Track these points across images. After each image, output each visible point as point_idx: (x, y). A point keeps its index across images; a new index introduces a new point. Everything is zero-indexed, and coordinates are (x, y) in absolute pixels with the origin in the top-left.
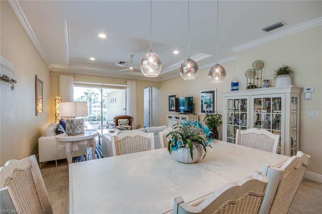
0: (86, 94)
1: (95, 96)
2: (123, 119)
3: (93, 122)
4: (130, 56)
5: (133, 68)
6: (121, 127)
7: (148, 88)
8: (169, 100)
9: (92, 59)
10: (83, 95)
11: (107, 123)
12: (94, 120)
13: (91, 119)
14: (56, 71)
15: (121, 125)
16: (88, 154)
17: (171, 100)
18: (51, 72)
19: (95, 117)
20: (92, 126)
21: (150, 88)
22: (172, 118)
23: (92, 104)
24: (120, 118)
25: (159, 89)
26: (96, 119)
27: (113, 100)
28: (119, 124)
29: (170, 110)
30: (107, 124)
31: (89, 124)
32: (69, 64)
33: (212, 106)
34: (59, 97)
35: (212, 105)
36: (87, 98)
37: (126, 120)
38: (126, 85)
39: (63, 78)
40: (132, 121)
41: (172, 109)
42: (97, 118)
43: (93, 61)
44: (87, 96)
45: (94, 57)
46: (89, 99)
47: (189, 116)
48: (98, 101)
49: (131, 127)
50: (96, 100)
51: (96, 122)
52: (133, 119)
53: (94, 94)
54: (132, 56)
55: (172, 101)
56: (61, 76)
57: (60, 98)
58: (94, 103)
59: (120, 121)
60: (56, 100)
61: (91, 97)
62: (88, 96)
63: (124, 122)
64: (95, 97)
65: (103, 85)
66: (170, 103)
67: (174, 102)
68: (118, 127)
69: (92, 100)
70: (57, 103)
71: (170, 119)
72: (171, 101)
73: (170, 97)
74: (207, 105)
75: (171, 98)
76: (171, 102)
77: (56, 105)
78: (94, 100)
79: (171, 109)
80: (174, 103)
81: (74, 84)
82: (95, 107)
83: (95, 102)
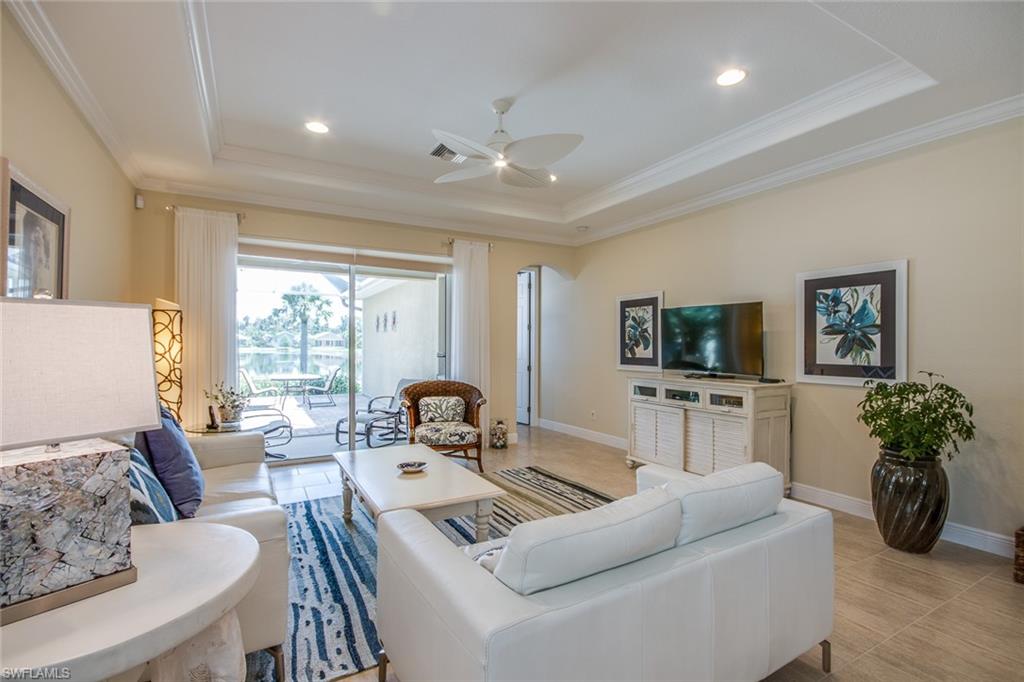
0: (290, 302)
1: (320, 308)
2: (437, 395)
3: (315, 399)
4: (495, 103)
5: (510, 165)
6: (437, 430)
7: (526, 275)
8: (624, 318)
9: (317, 127)
10: (281, 304)
11: (370, 406)
12: (316, 390)
13: (308, 387)
14: (160, 188)
15: (432, 420)
16: (295, 606)
17: (634, 319)
18: (137, 193)
19: (320, 383)
20: (310, 416)
21: (533, 274)
22: (654, 395)
23: (310, 336)
24: (429, 394)
25: (575, 276)
26: (326, 389)
27: (386, 320)
28: (423, 419)
29: (624, 361)
30: (370, 412)
31: (299, 406)
32: (214, 157)
33: (878, 344)
34: (173, 301)
35: (877, 338)
36: (295, 315)
37: (453, 400)
38: (450, 255)
39: (190, 221)
40: (479, 406)
41: (637, 356)
42: (328, 384)
43: (323, 139)
44: (295, 310)
45: (325, 118)
46: (299, 320)
47: (755, 389)
48: (327, 326)
49: (477, 430)
50: (322, 323)
51: (324, 399)
52: (481, 396)
53: (318, 303)
54: (505, 105)
55: (639, 322)
56: (180, 214)
57: (176, 306)
58: (315, 333)
59: (427, 405)
60: (157, 314)
61: (307, 313)
62: (298, 308)
63: (447, 408)
64: (319, 312)
65: (358, 256)
66: (628, 330)
67: (649, 326)
68: (421, 430)
69: (310, 324)
70: (159, 328)
71: (645, 398)
72: (630, 322)
73: (625, 305)
74: (840, 337)
75: (632, 312)
76: (632, 327)
77: (158, 338)
78: (317, 323)
79: (633, 353)
80: (646, 331)
81: (236, 249)
82: (318, 343)
83: (317, 330)
